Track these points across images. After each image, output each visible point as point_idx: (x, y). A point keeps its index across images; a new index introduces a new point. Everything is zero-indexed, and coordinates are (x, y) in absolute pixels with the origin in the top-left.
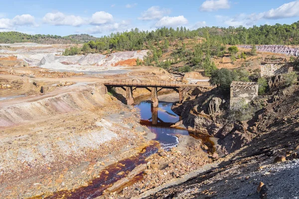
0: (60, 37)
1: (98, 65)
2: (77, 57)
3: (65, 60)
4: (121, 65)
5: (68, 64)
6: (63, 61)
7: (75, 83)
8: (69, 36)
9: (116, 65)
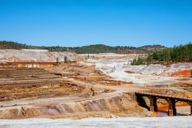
0: (135, 48)
1: (156, 75)
2: (141, 67)
3: (130, 69)
4: (177, 75)
5: (131, 72)
6: (127, 70)
7: (115, 91)
8: (143, 47)
9: (173, 75)
